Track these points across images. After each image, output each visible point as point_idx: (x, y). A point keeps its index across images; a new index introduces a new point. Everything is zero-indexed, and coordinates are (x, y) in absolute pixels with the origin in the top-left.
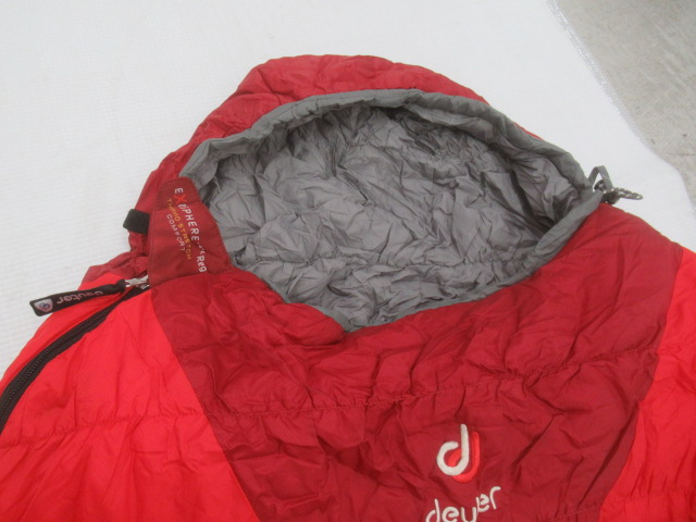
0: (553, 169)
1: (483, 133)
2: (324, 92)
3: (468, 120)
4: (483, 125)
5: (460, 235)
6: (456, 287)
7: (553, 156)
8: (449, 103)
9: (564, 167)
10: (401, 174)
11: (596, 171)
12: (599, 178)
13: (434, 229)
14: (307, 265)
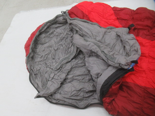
0: (59, 18)
1: (50, 24)
2: (32, 41)
3: (47, 25)
4: (48, 24)
5: (60, 32)
6: (66, 36)
7: (57, 17)
8: (43, 27)
9: (59, 16)
10: (49, 37)
11: (62, 12)
12: (63, 12)
13: (58, 35)
14: (51, 52)
